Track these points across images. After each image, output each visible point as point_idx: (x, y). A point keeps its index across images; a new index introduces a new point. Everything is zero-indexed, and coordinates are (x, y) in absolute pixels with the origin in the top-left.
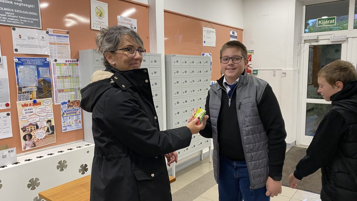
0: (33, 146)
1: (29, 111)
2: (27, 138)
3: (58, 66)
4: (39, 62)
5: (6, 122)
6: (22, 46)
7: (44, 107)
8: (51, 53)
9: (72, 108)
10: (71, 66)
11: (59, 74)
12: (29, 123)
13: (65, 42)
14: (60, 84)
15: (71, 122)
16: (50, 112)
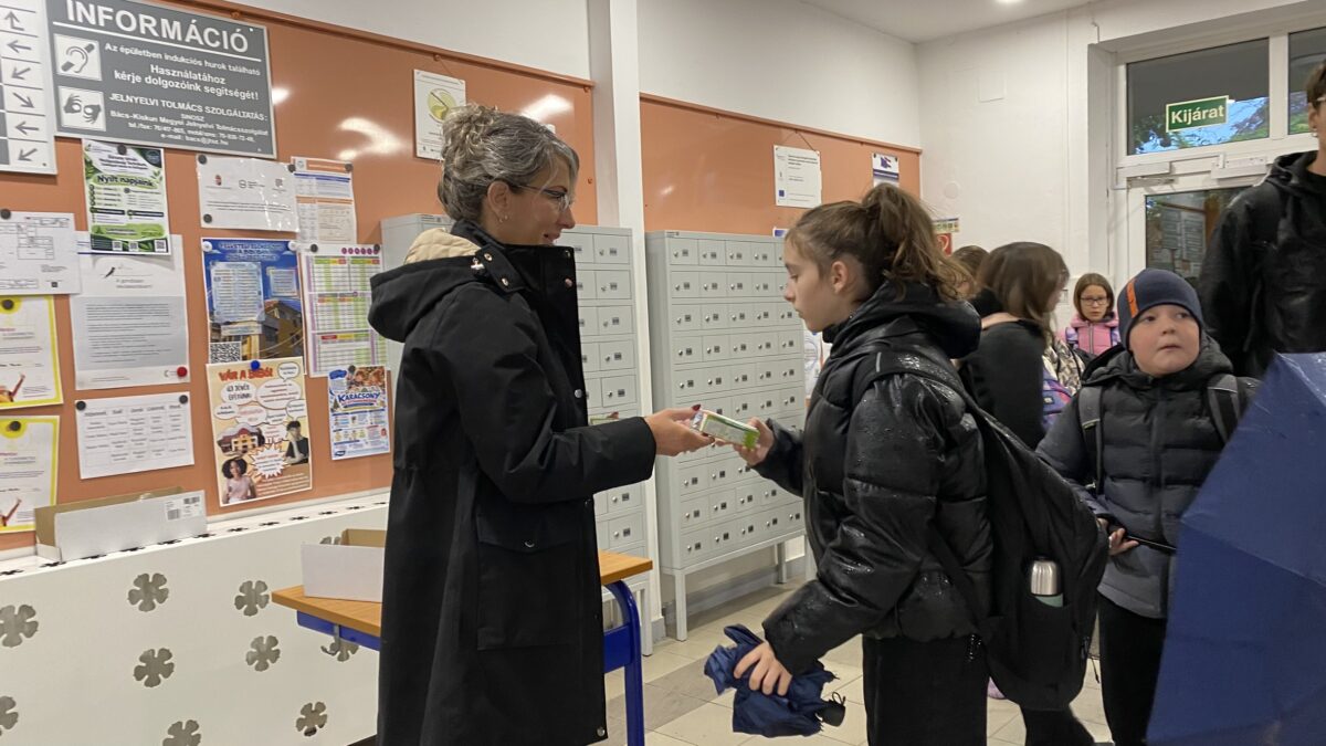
0: (249, 494)
1: (238, 392)
2: (233, 471)
3: (322, 265)
4: (267, 253)
5: (176, 422)
6: (224, 206)
7: (280, 381)
8: (301, 227)
9: (361, 388)
10: (357, 265)
11: (324, 288)
12: (239, 427)
13: (339, 194)
14: (326, 318)
15: (358, 431)
16: (298, 397)
